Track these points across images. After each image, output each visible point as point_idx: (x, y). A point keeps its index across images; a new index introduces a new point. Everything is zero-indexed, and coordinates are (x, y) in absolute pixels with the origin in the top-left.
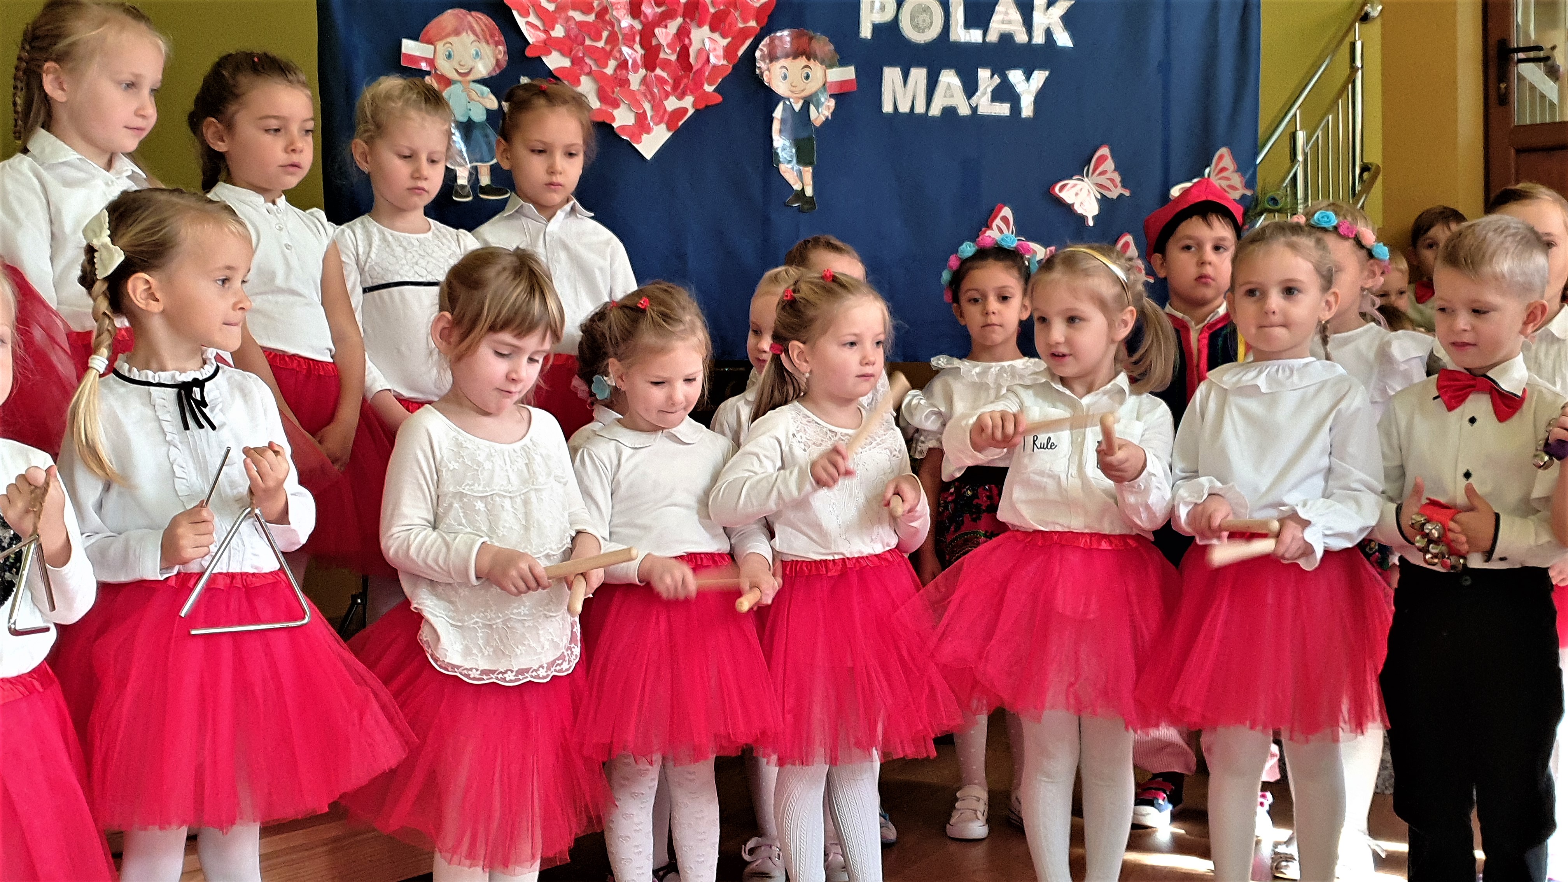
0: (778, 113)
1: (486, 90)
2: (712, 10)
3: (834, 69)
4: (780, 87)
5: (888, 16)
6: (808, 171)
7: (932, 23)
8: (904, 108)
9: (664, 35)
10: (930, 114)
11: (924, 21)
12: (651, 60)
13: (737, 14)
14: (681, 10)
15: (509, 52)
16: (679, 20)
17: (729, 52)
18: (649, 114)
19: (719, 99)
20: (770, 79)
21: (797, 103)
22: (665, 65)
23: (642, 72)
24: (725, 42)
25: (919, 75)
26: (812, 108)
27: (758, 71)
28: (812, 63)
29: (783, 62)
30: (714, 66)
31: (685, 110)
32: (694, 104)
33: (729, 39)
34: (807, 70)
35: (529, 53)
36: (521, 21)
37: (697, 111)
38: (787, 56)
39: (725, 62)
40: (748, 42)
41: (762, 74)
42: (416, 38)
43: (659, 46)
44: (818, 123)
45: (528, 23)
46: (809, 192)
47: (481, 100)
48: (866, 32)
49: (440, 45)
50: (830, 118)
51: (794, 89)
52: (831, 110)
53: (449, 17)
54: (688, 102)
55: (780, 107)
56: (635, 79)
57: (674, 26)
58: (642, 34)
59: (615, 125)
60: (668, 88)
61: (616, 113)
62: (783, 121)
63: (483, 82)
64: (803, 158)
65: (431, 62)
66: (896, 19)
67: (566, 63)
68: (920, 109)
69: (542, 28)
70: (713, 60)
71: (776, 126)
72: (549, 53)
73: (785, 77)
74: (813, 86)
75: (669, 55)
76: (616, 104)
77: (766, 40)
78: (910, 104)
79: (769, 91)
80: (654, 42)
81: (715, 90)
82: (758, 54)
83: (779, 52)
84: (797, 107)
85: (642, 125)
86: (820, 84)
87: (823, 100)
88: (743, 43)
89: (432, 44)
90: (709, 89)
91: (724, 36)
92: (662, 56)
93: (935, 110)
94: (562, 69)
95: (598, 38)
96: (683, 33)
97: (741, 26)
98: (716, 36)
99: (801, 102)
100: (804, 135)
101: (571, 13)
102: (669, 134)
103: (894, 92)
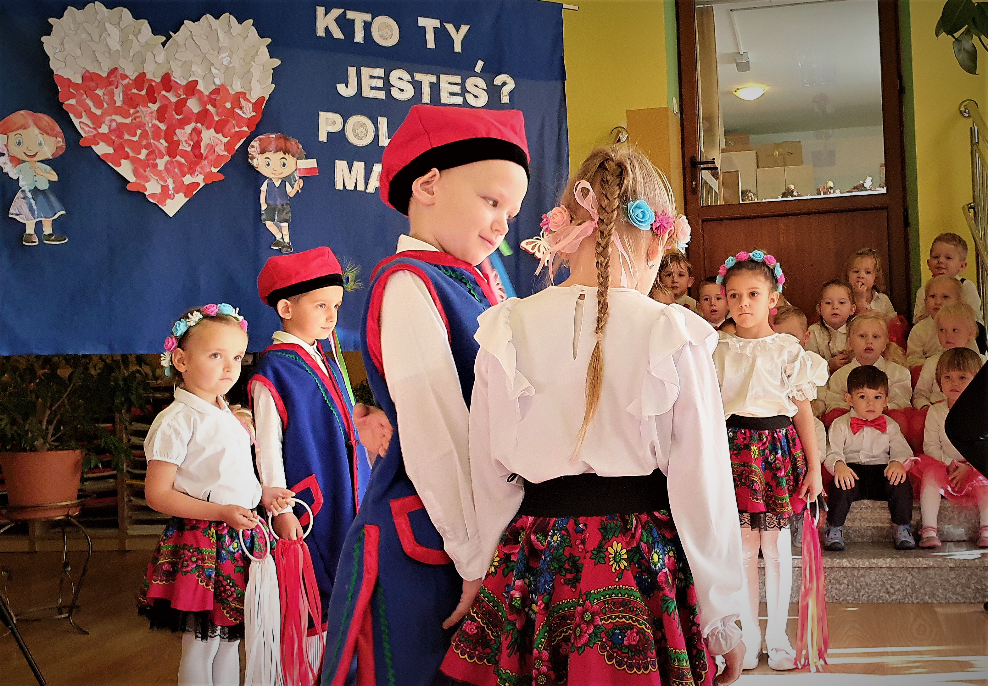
0: (264, 188)
1: (48, 168)
2: (216, 118)
3: (302, 161)
4: (265, 171)
5: (337, 128)
6: (285, 226)
7: (367, 133)
8: (350, 186)
9: (182, 134)
10: (368, 191)
11: (362, 132)
12: (172, 150)
13: (234, 123)
14: (194, 118)
15: (67, 142)
16: (193, 125)
17: (228, 147)
18: (171, 186)
19: (221, 177)
20: (258, 165)
21: (277, 181)
22: (184, 154)
23: (167, 158)
24: (226, 140)
25: (359, 166)
27: (250, 161)
28: (287, 156)
29: (267, 154)
30: (219, 155)
31: (197, 184)
32: (204, 180)
33: (229, 138)
34: (284, 160)
35: (82, 143)
36: (76, 122)
37: (206, 185)
38: (271, 151)
39: (226, 153)
40: (243, 141)
41: (253, 162)
43: (179, 142)
44: (292, 195)
45: (81, 122)
46: (287, 239)
47: (45, 175)
48: (323, 137)
49: (12, 135)
50: (300, 191)
51: (274, 172)
52: (301, 187)
53: (21, 116)
54: (199, 179)
55: (265, 183)
56: (161, 163)
57: (189, 128)
58: (166, 131)
59: (146, 193)
60: (185, 169)
62: (268, 193)
63: (46, 162)
64: (282, 217)
65: (6, 147)
66: (343, 130)
67: (111, 150)
68: (361, 187)
69: (91, 126)
70: (217, 151)
71: (263, 196)
72: (97, 143)
74: (287, 171)
75: (186, 147)
76: (147, 179)
77: (256, 140)
78: (354, 185)
79: (257, 173)
80: (175, 138)
81: (219, 171)
82: (250, 149)
84: (277, 184)
85: (165, 193)
86: (293, 170)
87: (295, 180)
88: (239, 141)
89: (6, 134)
90: (215, 170)
91: (225, 136)
93: (371, 189)
94: (107, 154)
95: (133, 134)
96: (196, 133)
97: (237, 130)
98: (220, 136)
99: (280, 181)
102: (186, 200)
103: (343, 176)
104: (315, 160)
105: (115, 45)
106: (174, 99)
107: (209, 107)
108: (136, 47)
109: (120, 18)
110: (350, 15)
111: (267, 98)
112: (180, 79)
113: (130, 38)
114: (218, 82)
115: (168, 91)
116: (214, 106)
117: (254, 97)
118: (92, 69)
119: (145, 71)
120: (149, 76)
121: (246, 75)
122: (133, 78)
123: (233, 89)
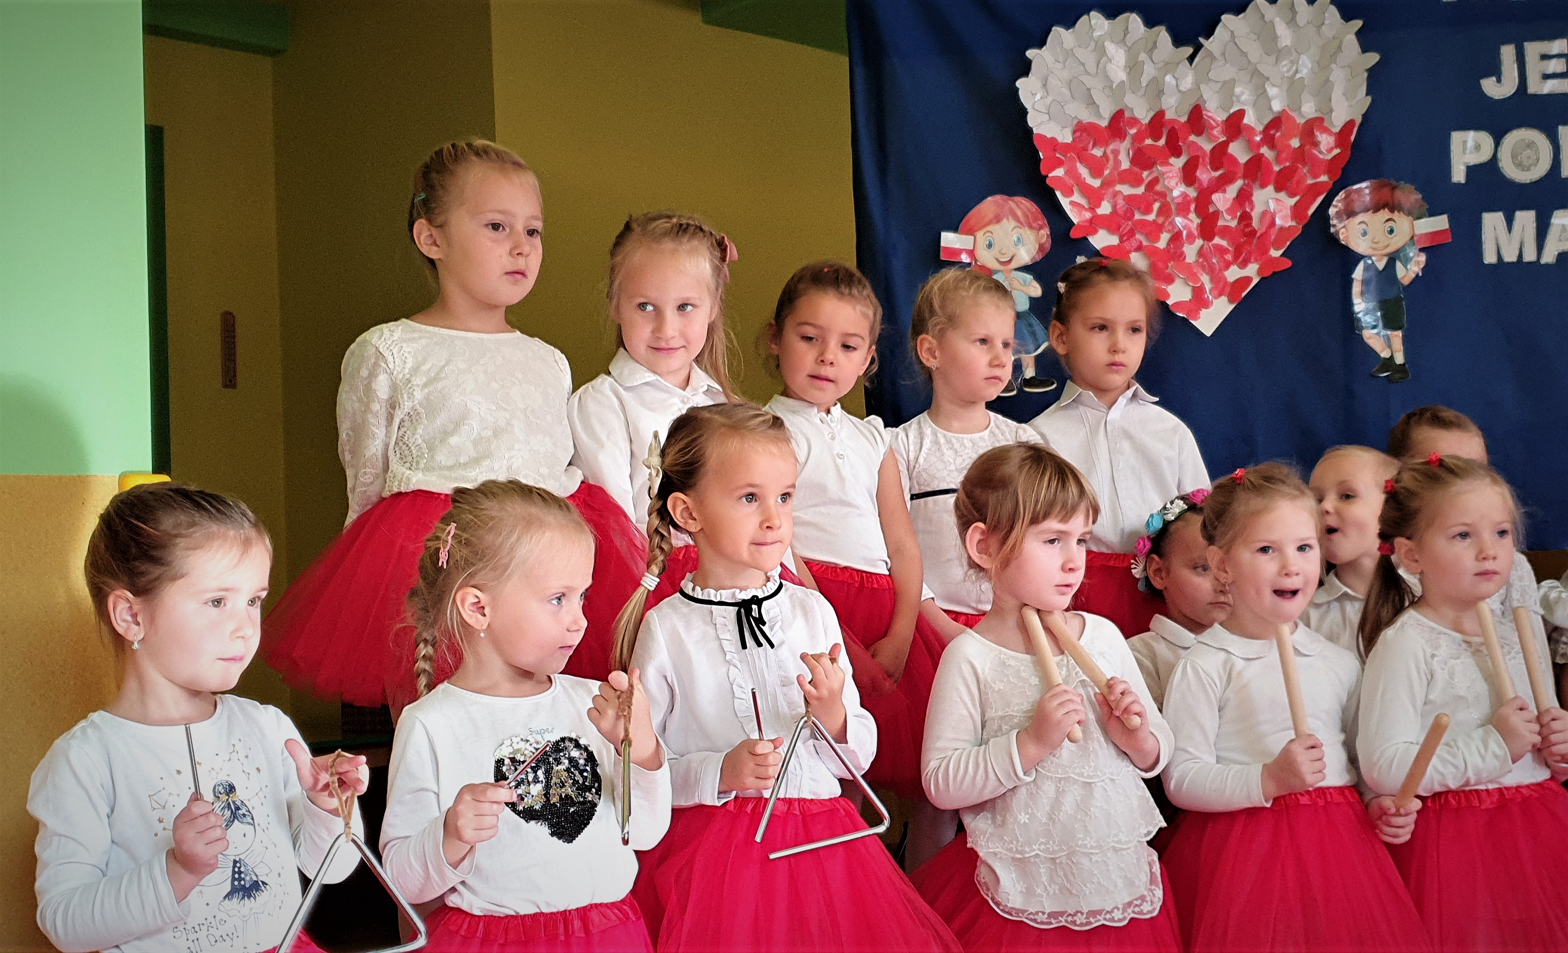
0: (1358, 274)
1: (1029, 277)
2: (1276, 168)
3: (1423, 220)
4: (1359, 245)
5: (1484, 156)
6: (1397, 336)
7: (1538, 160)
8: (1510, 257)
9: (1222, 200)
10: (1543, 261)
11: (1529, 158)
12: (1208, 228)
13: (1305, 170)
14: (1241, 172)
15: (1053, 235)
16: (1239, 183)
17: (1297, 211)
18: (1208, 287)
19: (1288, 263)
20: (1347, 237)
21: (1380, 260)
22: (1225, 232)
23: (1199, 242)
24: (1293, 201)
25: (1526, 219)
26: (1399, 265)
27: (1332, 230)
28: (1396, 216)
29: (1360, 217)
30: (1282, 229)
31: (1248, 280)
32: (1259, 272)
33: (1297, 198)
34: (1390, 223)
35: (1074, 234)
36: (1065, 202)
37: (1263, 279)
38: (1366, 210)
39: (1294, 223)
40: (1320, 199)
41: (1337, 232)
42: (955, 229)
43: (1217, 214)
44: (1406, 281)
45: (1073, 203)
46: (1399, 359)
47: (1024, 289)
48: (1459, 175)
49: (980, 235)
50: (1420, 274)
51: (1375, 246)
52: (1422, 266)
53: (990, 205)
54: (1252, 271)
55: (1360, 267)
56: (1191, 252)
57: (1233, 190)
58: (1197, 199)
59: (1170, 302)
60: (1229, 257)
61: (1171, 289)
62: (1365, 282)
63: (1025, 269)
64: (1390, 321)
65: (971, 253)
66: (1494, 158)
67: (1114, 240)
68: (1530, 256)
69: (1087, 207)
70: (1278, 222)
71: (1356, 288)
72: (1094, 232)
73: (1365, 234)
74: (1397, 242)
75: (1228, 221)
76: (1170, 280)
77: (1342, 195)
78: (1517, 253)
79: (1346, 249)
80: (1211, 210)
81: (1283, 255)
82: (1332, 211)
83: (1357, 206)
84: (1381, 265)
85: (1199, 300)
86: (1408, 238)
87: (1411, 255)
88: (1314, 200)
89: (972, 234)
90: (1276, 253)
91: (1292, 195)
92: (1221, 223)
93: (1549, 257)
94: (1109, 248)
95: (1148, 210)
96: (1244, 197)
97: (1310, 181)
98: (1282, 195)
99: (1385, 260)
100: (1392, 294)
101: (1119, 187)
102: (1231, 307)
103: (1497, 239)
104: (1445, 217)
105: (1118, 74)
106: (1208, 147)
107: (1265, 150)
108: (1149, 71)
109: (1126, 31)
111: (1359, 120)
112: (1216, 113)
113: (1140, 59)
114: (1277, 106)
115: (1199, 133)
116: (1272, 146)
117: (1337, 121)
118: (1087, 117)
119: (1164, 108)
120: (1169, 115)
121: (1323, 91)
122: (1146, 121)
123: (1303, 116)
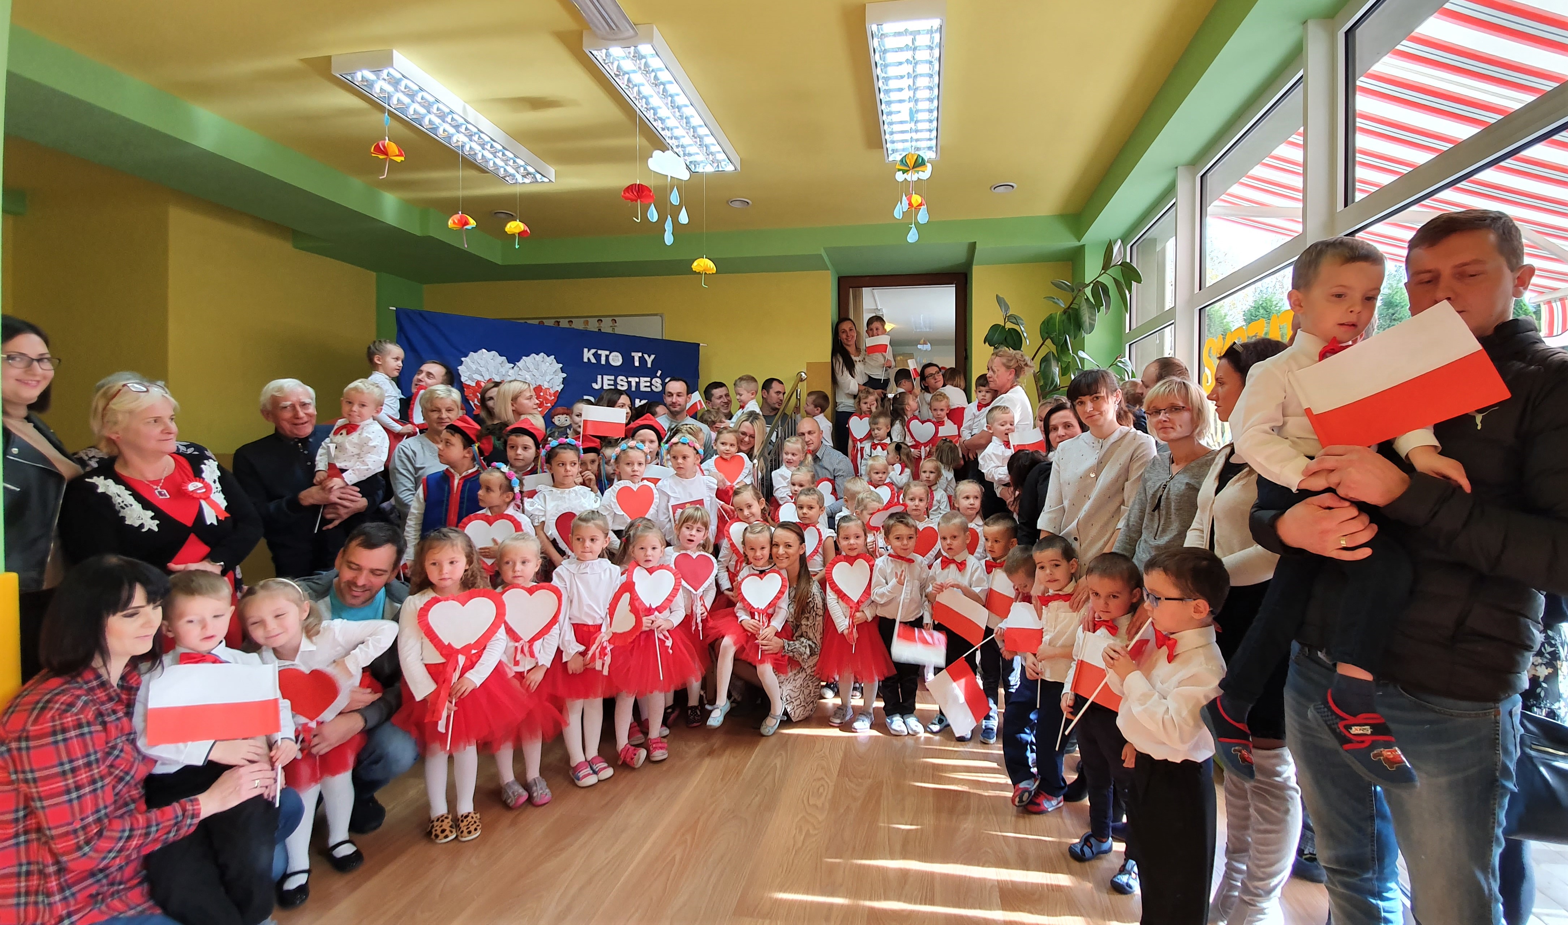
108: (499, 368)
109: (493, 356)
110: (600, 352)
111: (560, 391)
113: (497, 364)
117: (554, 390)
121: (551, 381)
